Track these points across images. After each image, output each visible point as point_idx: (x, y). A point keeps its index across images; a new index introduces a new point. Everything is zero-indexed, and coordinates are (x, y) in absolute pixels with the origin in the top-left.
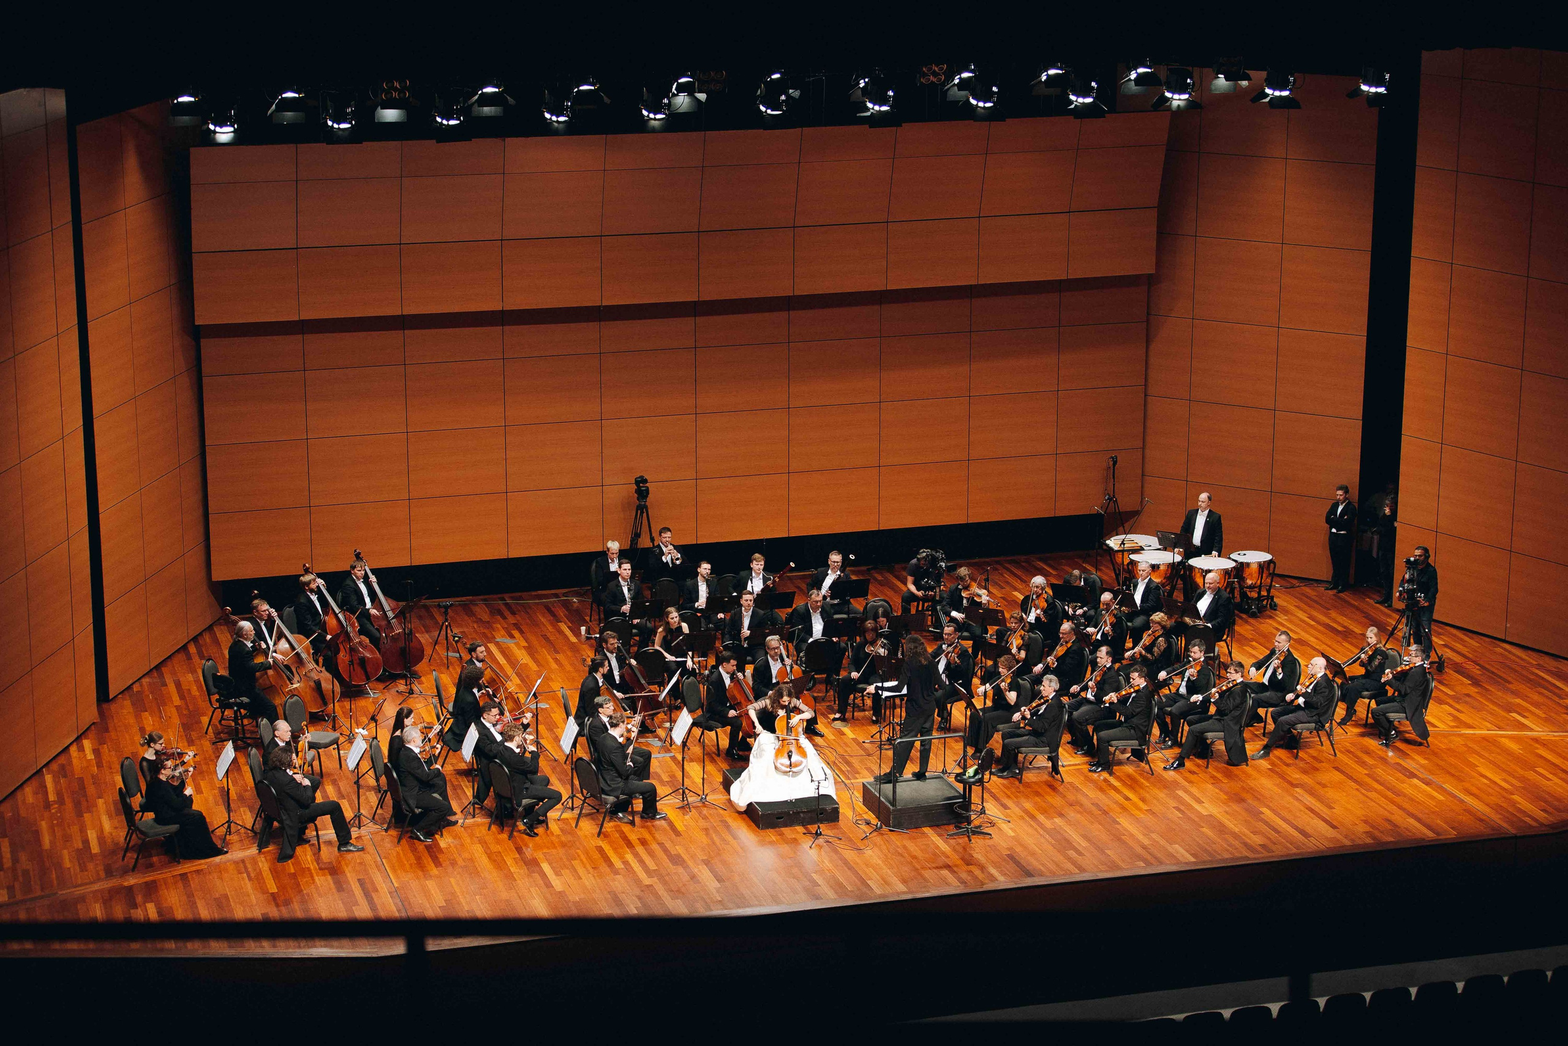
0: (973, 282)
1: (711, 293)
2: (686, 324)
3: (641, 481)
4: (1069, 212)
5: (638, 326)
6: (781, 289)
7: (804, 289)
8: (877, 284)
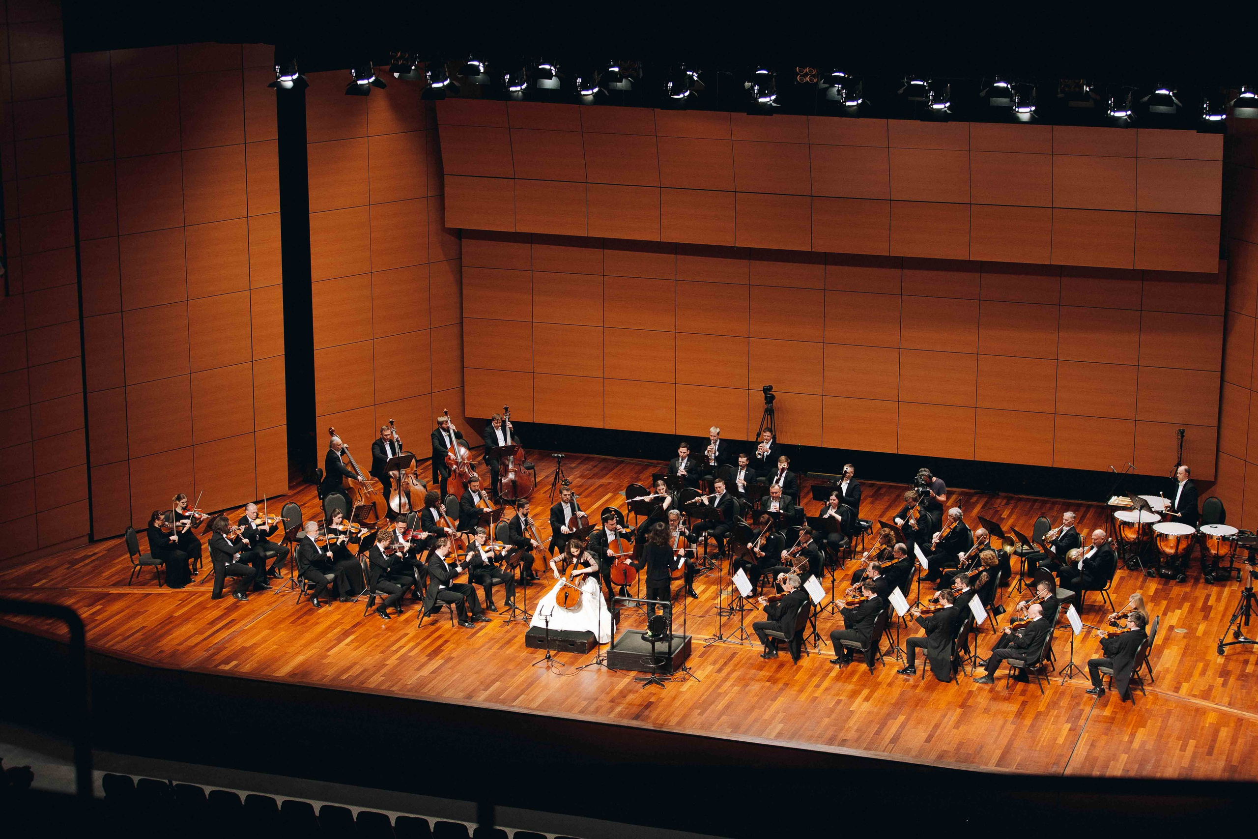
0: (1047, 262)
1: (821, 246)
2: (818, 270)
3: (767, 390)
4: (1136, 212)
5: (789, 267)
6: (881, 249)
7: (899, 250)
8: (959, 254)
